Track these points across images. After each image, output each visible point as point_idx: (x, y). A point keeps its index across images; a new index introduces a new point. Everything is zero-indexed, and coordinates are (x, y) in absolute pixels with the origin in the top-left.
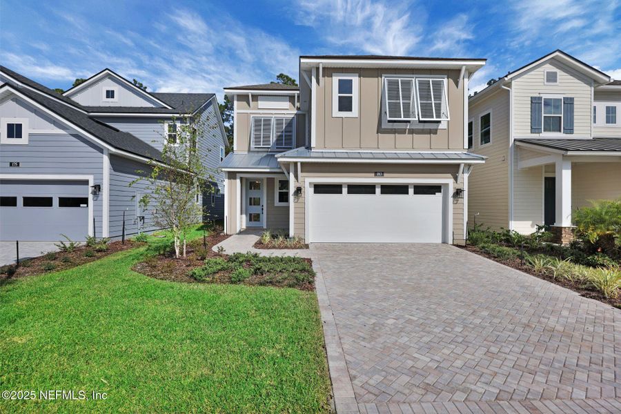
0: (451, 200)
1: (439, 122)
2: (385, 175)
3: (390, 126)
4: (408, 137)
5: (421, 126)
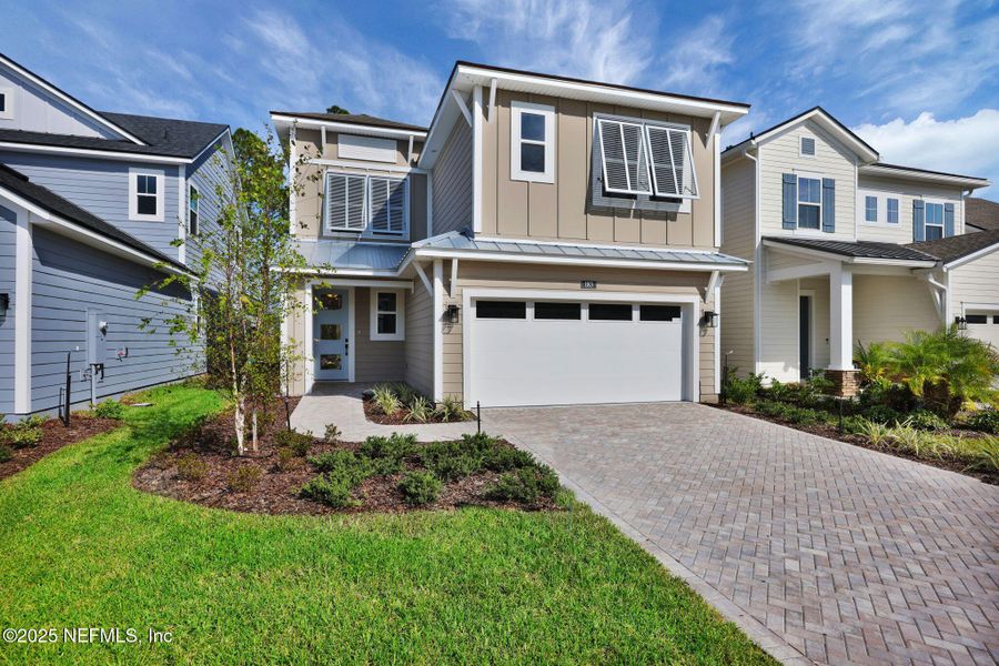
0: (696, 329)
1: (679, 201)
2: (598, 285)
3: (606, 202)
4: (632, 222)
5: (653, 206)
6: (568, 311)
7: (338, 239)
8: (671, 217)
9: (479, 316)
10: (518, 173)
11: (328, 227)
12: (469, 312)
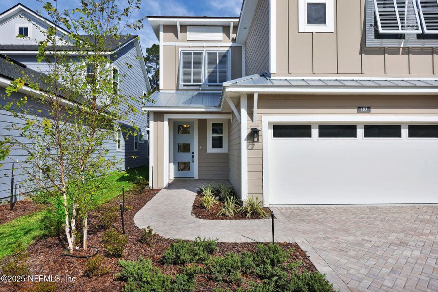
2: (372, 110)
3: (378, 43)
4: (402, 58)
6: (348, 130)
7: (188, 90)
9: (275, 135)
10: (304, 26)
11: (181, 83)
12: (267, 133)
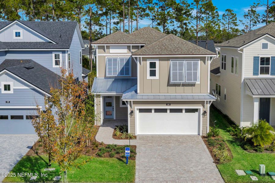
0: (201, 116)
2: (171, 105)
4: (181, 88)
5: (188, 83)
8: (193, 85)
9: (140, 112)
10: (149, 77)
12: (137, 111)
